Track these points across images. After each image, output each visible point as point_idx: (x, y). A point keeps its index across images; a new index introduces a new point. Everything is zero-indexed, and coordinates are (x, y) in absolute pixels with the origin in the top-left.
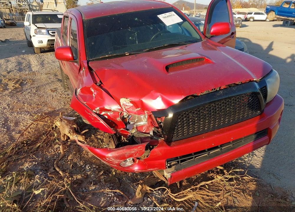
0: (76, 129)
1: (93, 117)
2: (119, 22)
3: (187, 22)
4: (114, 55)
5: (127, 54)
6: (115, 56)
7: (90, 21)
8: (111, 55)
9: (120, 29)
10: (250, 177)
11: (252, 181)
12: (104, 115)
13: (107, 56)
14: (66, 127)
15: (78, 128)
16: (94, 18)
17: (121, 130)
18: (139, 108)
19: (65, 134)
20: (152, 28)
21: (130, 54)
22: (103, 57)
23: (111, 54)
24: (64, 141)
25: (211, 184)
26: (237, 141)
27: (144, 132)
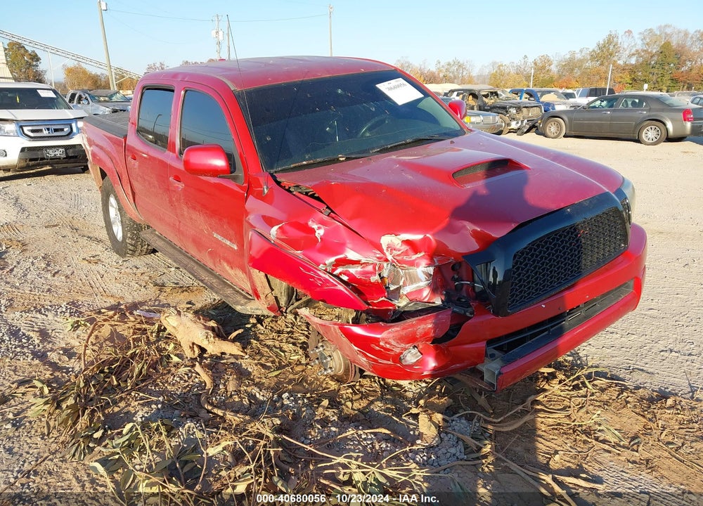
0: (216, 329)
1: (321, 280)
2: (309, 95)
3: (430, 98)
4: (319, 160)
5: (341, 159)
6: (320, 162)
7: (249, 93)
8: (312, 161)
9: (314, 111)
10: (604, 380)
11: (610, 387)
12: (340, 273)
13: (305, 163)
14: (195, 326)
15: (218, 328)
16: (256, 89)
17: (379, 300)
18: (420, 252)
19: (193, 344)
20: (374, 109)
21: (348, 159)
22: (297, 164)
23: (310, 159)
24: (196, 358)
25: (546, 399)
26: (591, 304)
27: (426, 300)
